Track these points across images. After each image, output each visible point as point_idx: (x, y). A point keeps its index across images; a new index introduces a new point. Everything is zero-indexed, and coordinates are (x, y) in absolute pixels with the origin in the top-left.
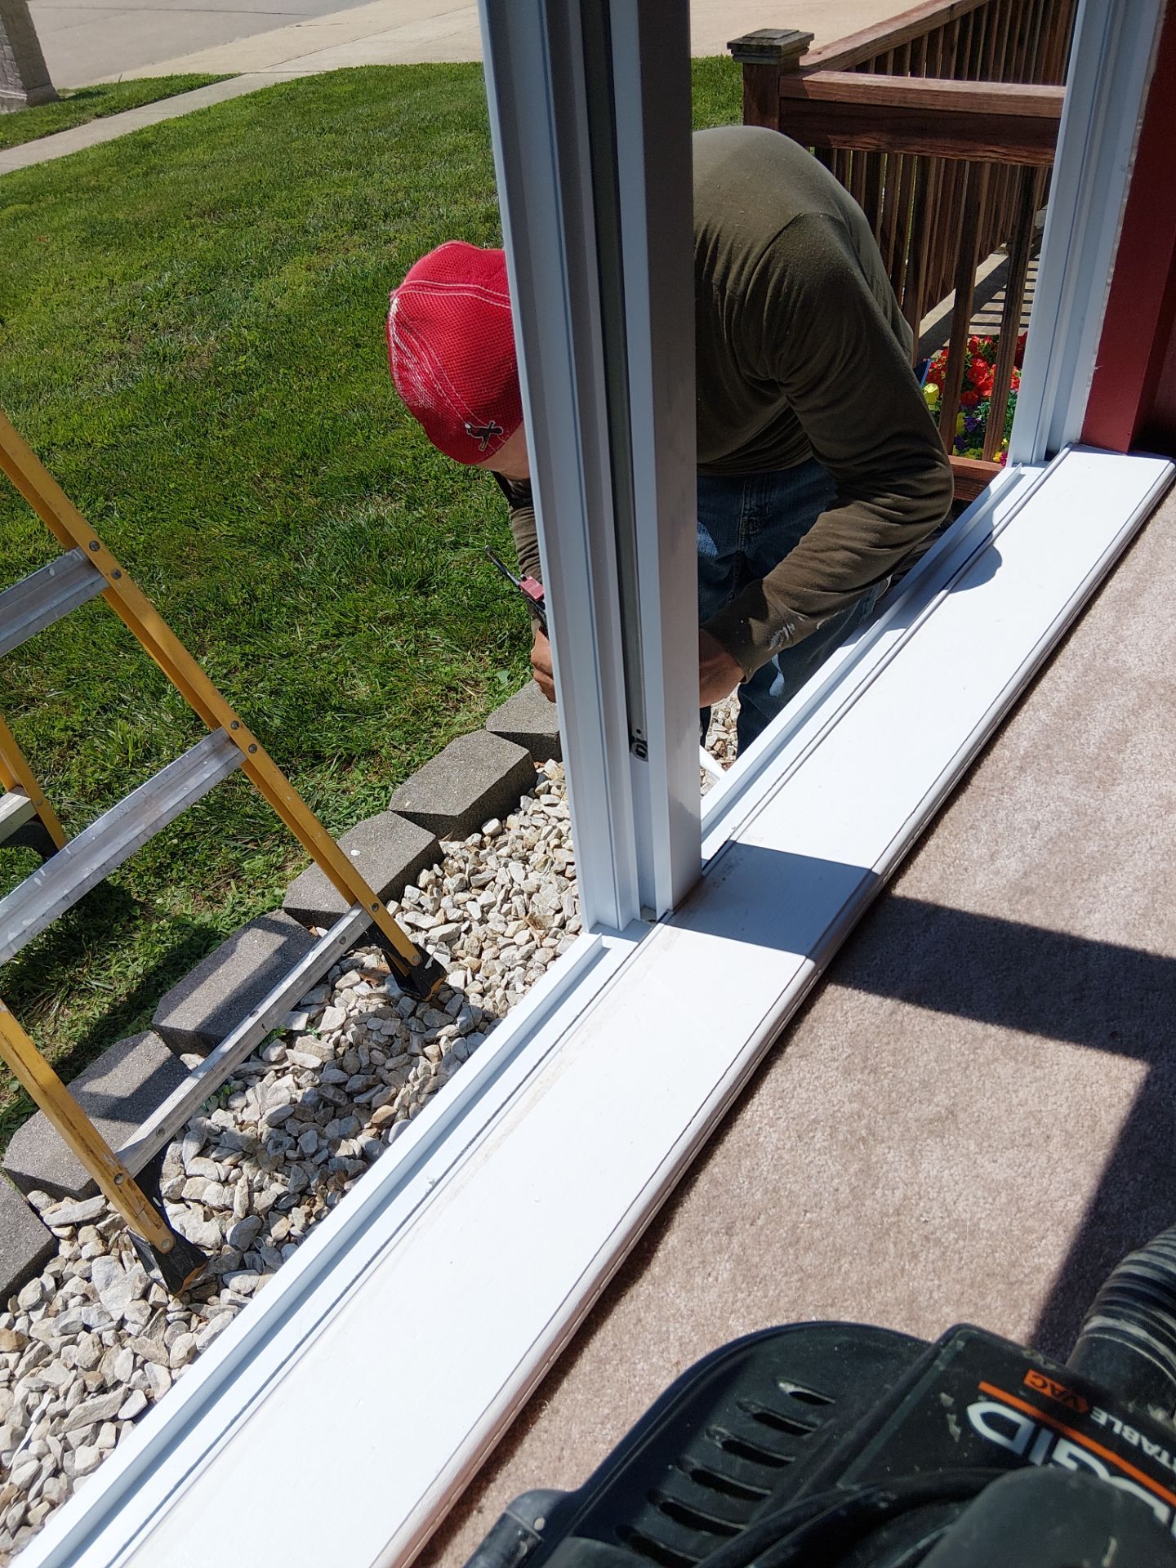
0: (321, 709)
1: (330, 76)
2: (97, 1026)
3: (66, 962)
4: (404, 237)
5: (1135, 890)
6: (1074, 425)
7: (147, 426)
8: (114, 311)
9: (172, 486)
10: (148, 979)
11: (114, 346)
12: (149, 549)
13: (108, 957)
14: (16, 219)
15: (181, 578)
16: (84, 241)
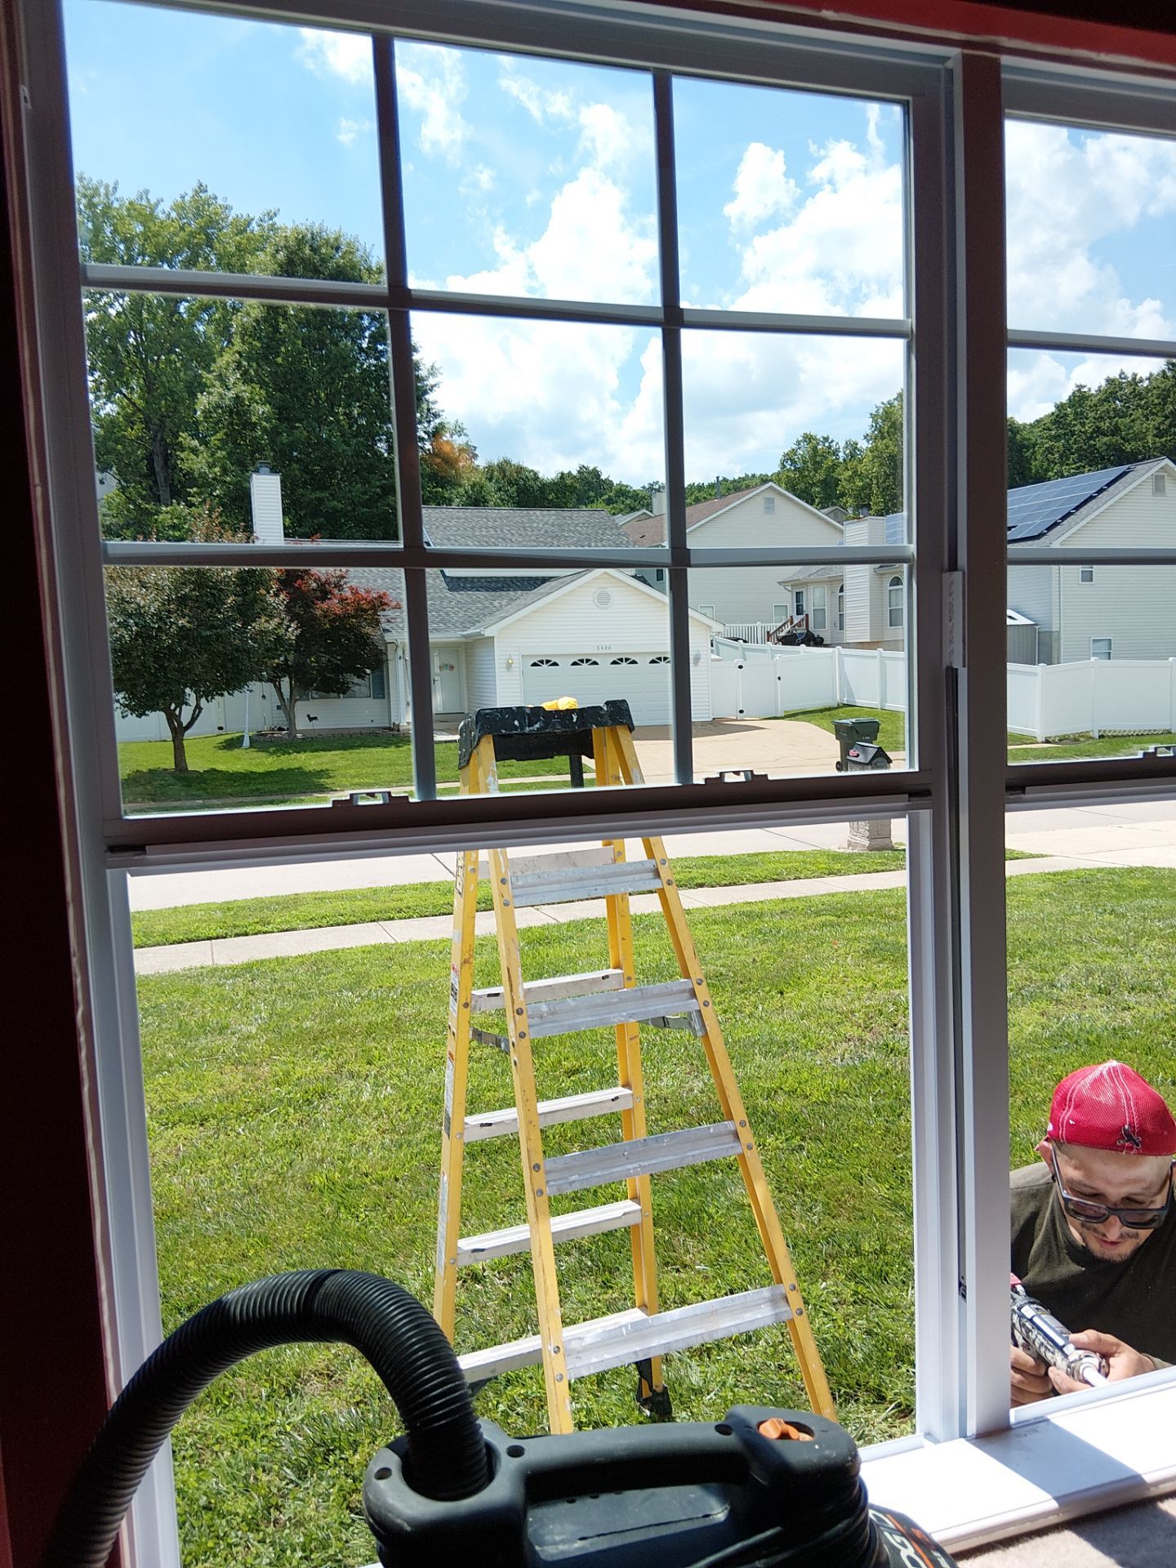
7: (857, 1096)
8: (867, 1007)
9: (856, 1145)
11: (856, 1032)
12: (818, 1186)
14: (824, 925)
15: (833, 1217)
16: (867, 952)
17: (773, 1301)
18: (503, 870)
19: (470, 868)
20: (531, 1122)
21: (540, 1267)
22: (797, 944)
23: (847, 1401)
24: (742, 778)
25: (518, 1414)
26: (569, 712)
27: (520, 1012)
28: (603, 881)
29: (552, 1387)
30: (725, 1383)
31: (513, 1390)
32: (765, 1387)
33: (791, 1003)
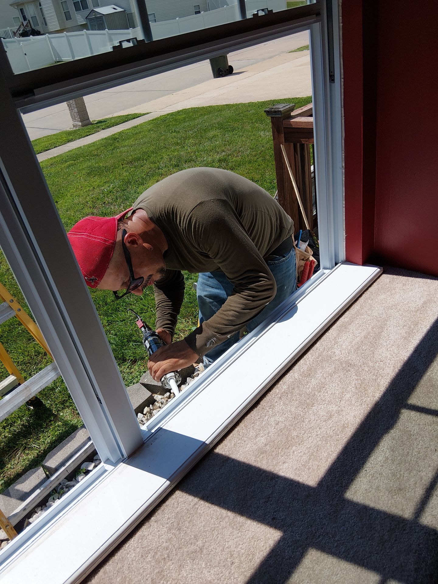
0: (129, 341)
1: (179, 112)
2: (32, 461)
3: (25, 437)
5: (304, 454)
6: (342, 255)
8: (92, 198)
10: (52, 444)
11: (90, 211)
13: (40, 435)
14: (69, 166)
16: (88, 174)
17: (54, 370)
22: (59, 178)
33: (61, 205)
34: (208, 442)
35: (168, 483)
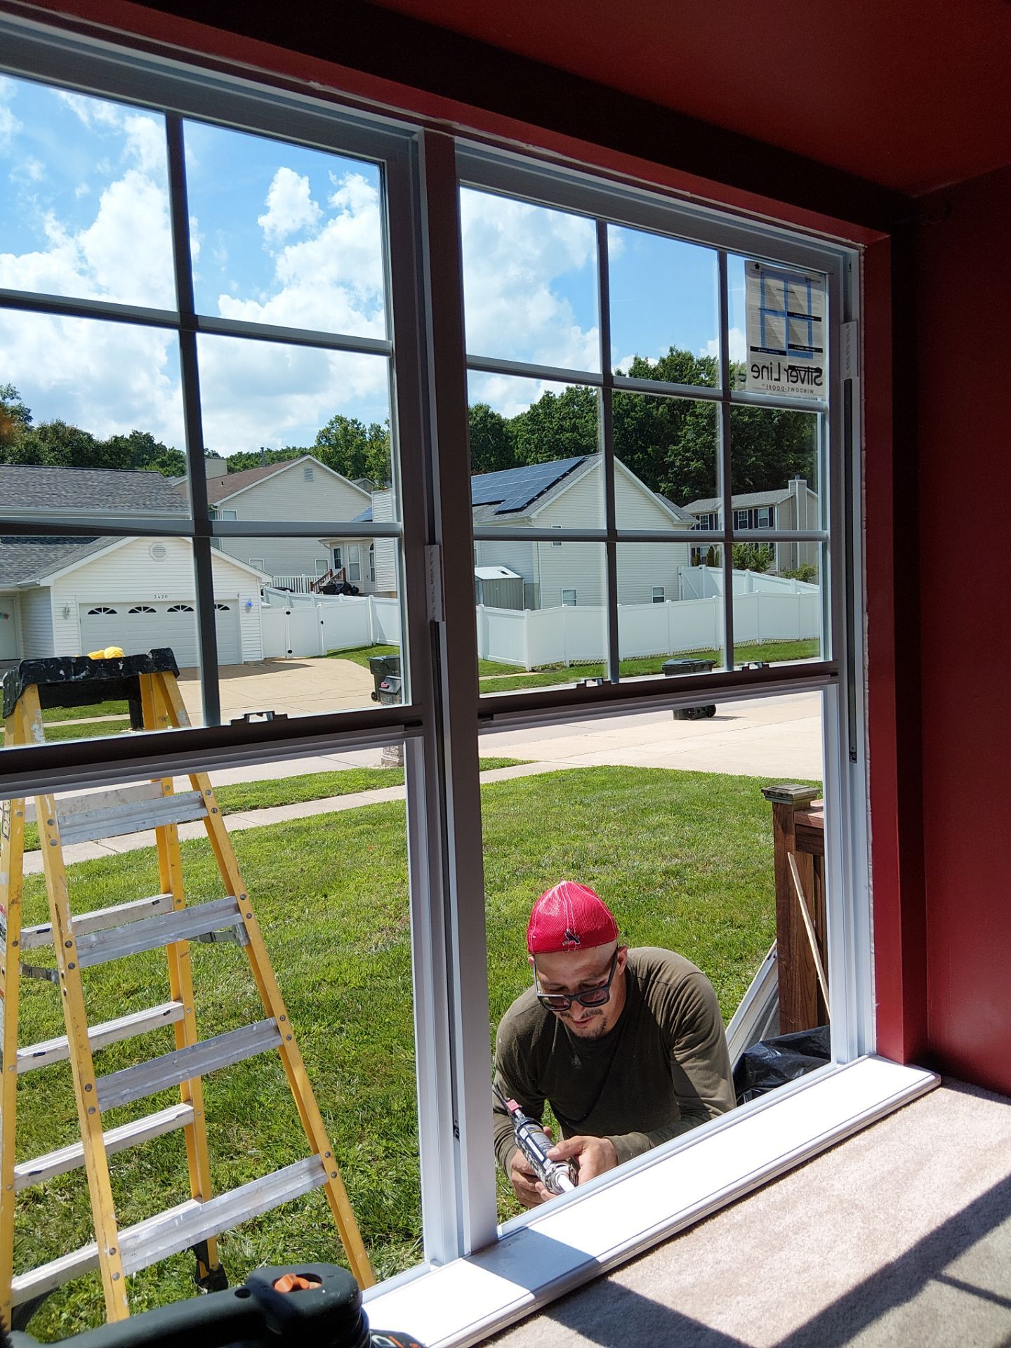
4: (603, 878)
5: (755, 1307)
6: (871, 1042)
7: (388, 978)
8: (397, 899)
9: (387, 1020)
11: (388, 922)
12: (356, 1061)
14: (362, 833)
15: (368, 1086)
16: (397, 853)
17: (311, 1171)
18: (50, 812)
19: (16, 812)
20: (81, 1047)
21: (95, 1178)
22: (339, 852)
23: (380, 1244)
24: (264, 719)
25: (81, 1319)
26: (115, 661)
27: (68, 945)
28: (151, 814)
29: (109, 1286)
30: (275, 1250)
31: (75, 1297)
32: (310, 1246)
33: (333, 904)
34: (600, 1259)
35: (532, 1297)
